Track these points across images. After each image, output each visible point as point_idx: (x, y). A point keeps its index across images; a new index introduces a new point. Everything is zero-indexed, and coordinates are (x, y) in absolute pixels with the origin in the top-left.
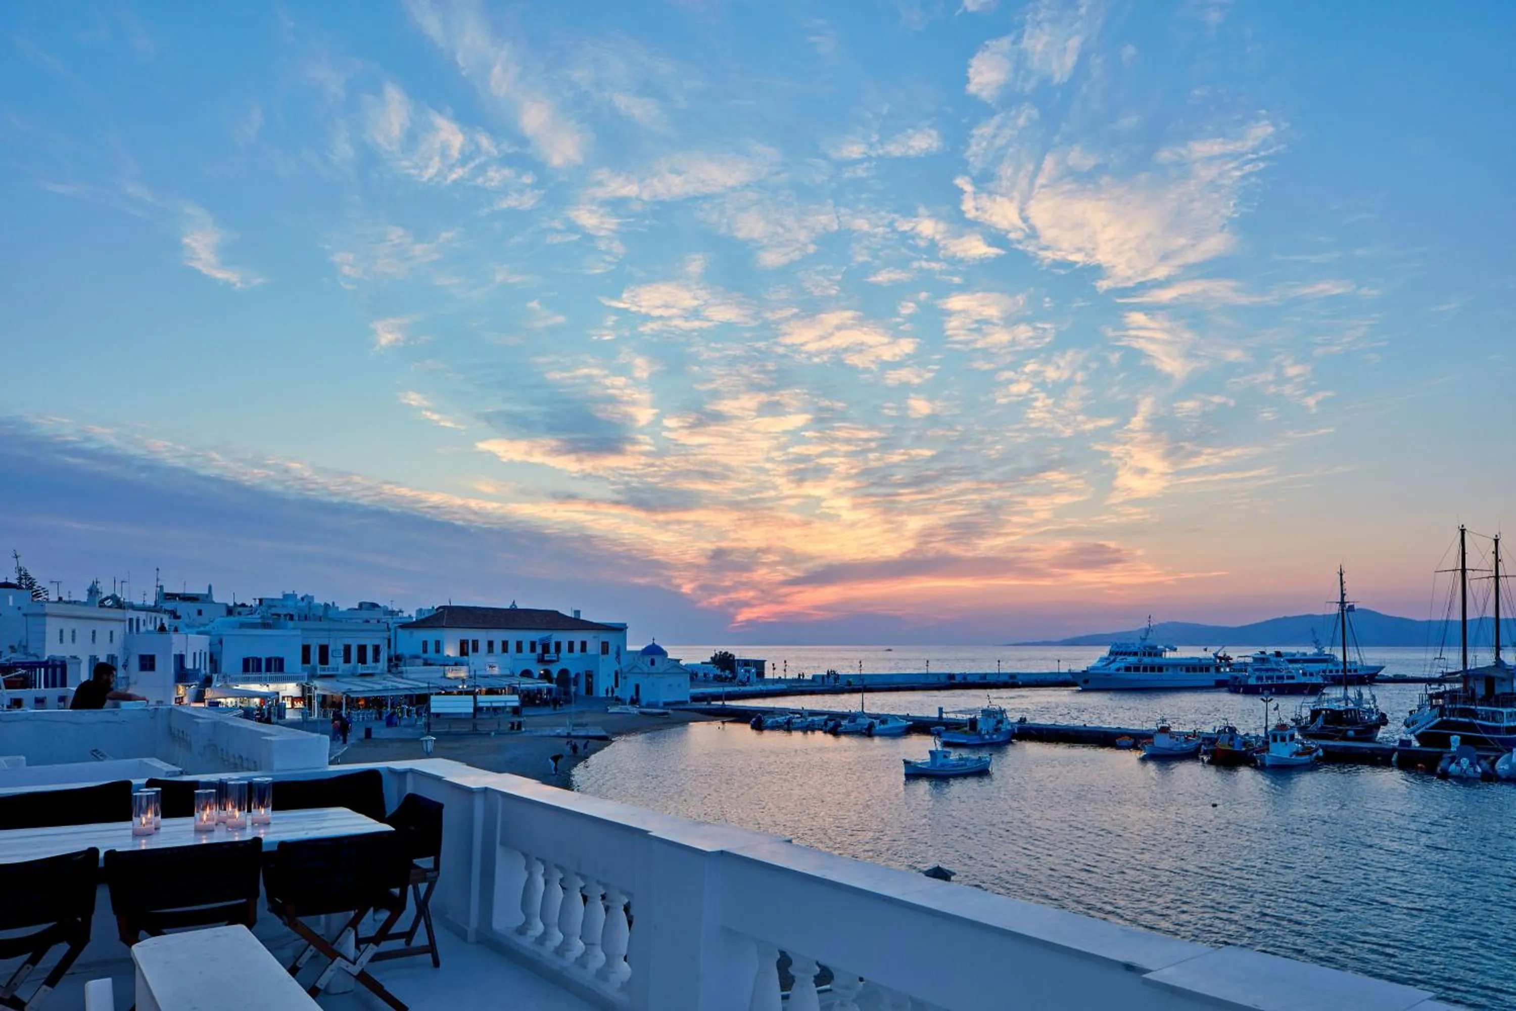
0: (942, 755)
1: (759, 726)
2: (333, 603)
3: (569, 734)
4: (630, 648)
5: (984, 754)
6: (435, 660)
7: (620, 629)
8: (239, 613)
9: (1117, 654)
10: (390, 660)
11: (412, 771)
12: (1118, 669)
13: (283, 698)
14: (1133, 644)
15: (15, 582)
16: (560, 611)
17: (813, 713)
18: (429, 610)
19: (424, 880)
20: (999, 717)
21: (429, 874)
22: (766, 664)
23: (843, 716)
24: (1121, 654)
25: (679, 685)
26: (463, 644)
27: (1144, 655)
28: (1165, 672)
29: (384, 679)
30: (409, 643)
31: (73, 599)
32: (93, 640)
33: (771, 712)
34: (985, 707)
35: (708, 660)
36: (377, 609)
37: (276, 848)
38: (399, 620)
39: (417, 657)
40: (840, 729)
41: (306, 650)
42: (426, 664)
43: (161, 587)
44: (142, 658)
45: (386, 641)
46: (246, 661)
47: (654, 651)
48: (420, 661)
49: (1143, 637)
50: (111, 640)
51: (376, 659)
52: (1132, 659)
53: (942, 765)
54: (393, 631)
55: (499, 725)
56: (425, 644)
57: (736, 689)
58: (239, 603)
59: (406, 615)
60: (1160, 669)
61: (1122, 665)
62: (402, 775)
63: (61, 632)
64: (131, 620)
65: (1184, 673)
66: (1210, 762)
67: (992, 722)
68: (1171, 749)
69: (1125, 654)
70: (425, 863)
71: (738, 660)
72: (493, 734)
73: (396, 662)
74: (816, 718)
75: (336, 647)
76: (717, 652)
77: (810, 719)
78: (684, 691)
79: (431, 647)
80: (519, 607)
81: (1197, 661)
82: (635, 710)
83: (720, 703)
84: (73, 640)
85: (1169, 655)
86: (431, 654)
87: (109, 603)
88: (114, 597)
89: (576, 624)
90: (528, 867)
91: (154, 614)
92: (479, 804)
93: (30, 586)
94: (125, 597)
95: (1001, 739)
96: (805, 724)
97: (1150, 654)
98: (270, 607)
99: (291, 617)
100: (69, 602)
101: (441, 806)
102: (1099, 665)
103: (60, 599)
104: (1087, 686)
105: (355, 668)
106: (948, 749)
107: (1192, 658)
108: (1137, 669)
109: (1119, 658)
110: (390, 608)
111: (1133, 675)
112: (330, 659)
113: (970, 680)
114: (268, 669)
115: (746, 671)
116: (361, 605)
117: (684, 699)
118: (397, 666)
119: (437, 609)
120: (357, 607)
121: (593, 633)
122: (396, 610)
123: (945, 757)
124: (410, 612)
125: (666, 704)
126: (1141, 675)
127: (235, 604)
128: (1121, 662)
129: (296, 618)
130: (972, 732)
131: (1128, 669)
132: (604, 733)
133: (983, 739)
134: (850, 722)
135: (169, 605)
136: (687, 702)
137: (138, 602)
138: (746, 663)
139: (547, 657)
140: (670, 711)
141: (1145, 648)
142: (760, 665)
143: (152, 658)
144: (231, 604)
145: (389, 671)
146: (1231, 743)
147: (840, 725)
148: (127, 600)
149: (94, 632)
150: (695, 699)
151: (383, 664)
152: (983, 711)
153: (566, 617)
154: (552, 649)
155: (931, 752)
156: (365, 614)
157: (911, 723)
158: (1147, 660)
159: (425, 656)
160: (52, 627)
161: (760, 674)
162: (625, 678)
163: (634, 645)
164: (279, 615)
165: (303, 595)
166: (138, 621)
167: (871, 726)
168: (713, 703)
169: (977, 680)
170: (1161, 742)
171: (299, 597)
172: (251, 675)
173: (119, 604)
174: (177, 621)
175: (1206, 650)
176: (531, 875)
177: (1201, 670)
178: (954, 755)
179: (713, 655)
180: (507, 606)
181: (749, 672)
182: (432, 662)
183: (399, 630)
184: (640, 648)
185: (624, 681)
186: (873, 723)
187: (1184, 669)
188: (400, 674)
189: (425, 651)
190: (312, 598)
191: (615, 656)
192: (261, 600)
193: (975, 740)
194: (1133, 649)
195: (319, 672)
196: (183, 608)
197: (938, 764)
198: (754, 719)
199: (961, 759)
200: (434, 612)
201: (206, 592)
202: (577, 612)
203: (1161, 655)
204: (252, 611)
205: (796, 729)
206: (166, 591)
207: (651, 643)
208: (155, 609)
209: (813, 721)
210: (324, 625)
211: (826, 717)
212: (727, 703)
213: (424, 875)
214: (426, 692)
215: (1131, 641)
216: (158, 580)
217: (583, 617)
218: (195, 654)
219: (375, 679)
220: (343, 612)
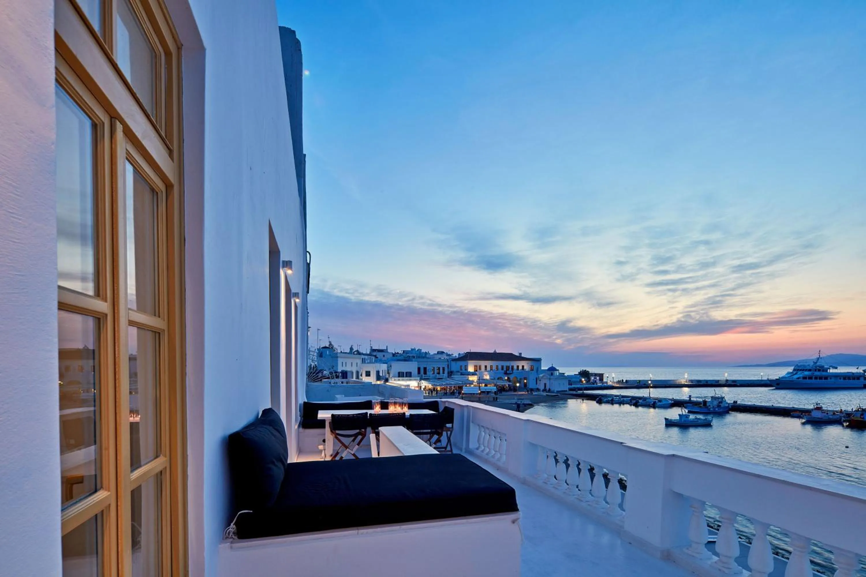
0: (685, 416)
1: (600, 402)
2: (428, 352)
3: (516, 402)
4: (542, 368)
5: (709, 417)
6: (465, 373)
7: (539, 360)
8: (397, 356)
9: (798, 370)
10: (448, 373)
11: (447, 401)
12: (798, 378)
13: (412, 386)
14: (809, 365)
15: (328, 346)
16: (513, 353)
17: (623, 397)
18: (463, 354)
19: (449, 431)
20: (720, 400)
21: (451, 429)
22: (604, 375)
23: (640, 398)
24: (801, 370)
25: (564, 384)
26: (476, 366)
27: (816, 370)
28: (829, 380)
29: (447, 380)
30: (455, 367)
31: (345, 352)
32: (352, 366)
33: (606, 396)
34: (713, 395)
35: (577, 373)
36: (444, 354)
37: (409, 417)
38: (452, 358)
39: (458, 372)
40: (638, 404)
41: (419, 369)
42: (462, 374)
43: (372, 347)
44: (366, 372)
45: (447, 366)
46: (399, 373)
47: (552, 369)
48: (459, 374)
49: (815, 361)
50: (357, 366)
51: (443, 373)
52: (807, 373)
53: (685, 421)
54: (449, 362)
55: (489, 398)
56: (461, 366)
57: (590, 386)
58: (396, 352)
59: (454, 356)
60: (826, 378)
61: (801, 376)
62: (445, 402)
63: (342, 363)
64: (363, 359)
65: (842, 380)
66: (848, 427)
67: (716, 403)
68: (821, 419)
69: (803, 370)
70: (449, 425)
71: (591, 373)
72: (486, 402)
73: (451, 374)
74: (625, 399)
75: (429, 368)
76: (581, 370)
77: (622, 399)
78: (565, 387)
79: (463, 368)
80: (497, 352)
81: (852, 374)
82: (545, 394)
83: (582, 392)
84: (346, 366)
85: (832, 371)
86: (463, 371)
87: (355, 353)
88: (357, 351)
89: (520, 358)
90: (479, 429)
91: (370, 357)
92: (466, 410)
93: (332, 348)
94: (361, 351)
95: (721, 410)
96: (620, 401)
97: (819, 370)
98: (407, 353)
99: (414, 357)
100: (344, 353)
101: (453, 409)
102: (787, 376)
103: (341, 352)
104: (779, 387)
105: (436, 376)
106: (689, 414)
107: (848, 373)
108: (810, 378)
109: (799, 372)
110: (449, 353)
111: (808, 381)
112: (427, 373)
113: (709, 383)
114: (406, 376)
115: (594, 378)
116: (438, 352)
117: (565, 390)
118: (451, 375)
119: (466, 353)
120: (437, 353)
121: (527, 362)
122: (451, 354)
123: (687, 417)
124: (456, 355)
125: (558, 392)
126: (813, 381)
127: (395, 353)
128: (800, 375)
129: (416, 357)
130: (704, 407)
131: (805, 378)
132: (530, 403)
133: (709, 410)
134: (643, 401)
135: (375, 354)
136: (566, 391)
137: (364, 352)
138: (596, 375)
139: (508, 372)
140: (559, 395)
141: (816, 367)
142: (601, 376)
143: (369, 372)
144: (394, 353)
145: (448, 377)
146: (862, 417)
147: (639, 402)
148: (361, 352)
149: (352, 363)
150: (571, 390)
151: (446, 374)
152: (712, 397)
153: (515, 355)
154: (510, 369)
155: (679, 415)
156: (439, 356)
157: (673, 402)
158: (817, 373)
159: (461, 371)
160: (340, 361)
161: (601, 379)
162: (540, 380)
163: (544, 367)
164: (410, 357)
165: (418, 349)
166: (365, 359)
167: (655, 403)
168: (579, 391)
169: (714, 383)
170: (817, 415)
171: (416, 350)
172: (400, 378)
173: (359, 353)
174: (377, 359)
175: (858, 368)
176: (480, 432)
177: (854, 379)
178: (692, 417)
179: (579, 371)
180: (492, 351)
181: (596, 379)
182: (464, 373)
183: (452, 362)
184: (547, 368)
185: (539, 382)
186: (656, 401)
187: (842, 378)
188: (452, 378)
189: (461, 369)
190: (421, 350)
191: (536, 371)
192: (404, 351)
193: (705, 410)
194: (808, 368)
195: (423, 378)
196: (379, 355)
197: (683, 420)
198: (598, 399)
199: (696, 419)
200: (464, 354)
201: (386, 349)
202: (520, 354)
203: (827, 371)
204: (401, 355)
205: (616, 403)
206: (373, 348)
207: (551, 366)
208: (370, 355)
209: (623, 400)
210: (425, 360)
211: (630, 398)
212: (585, 392)
213: (448, 429)
214: (462, 385)
215: (807, 364)
216: (370, 344)
217: (523, 356)
218: (383, 371)
219: (443, 380)
220: (432, 355)
